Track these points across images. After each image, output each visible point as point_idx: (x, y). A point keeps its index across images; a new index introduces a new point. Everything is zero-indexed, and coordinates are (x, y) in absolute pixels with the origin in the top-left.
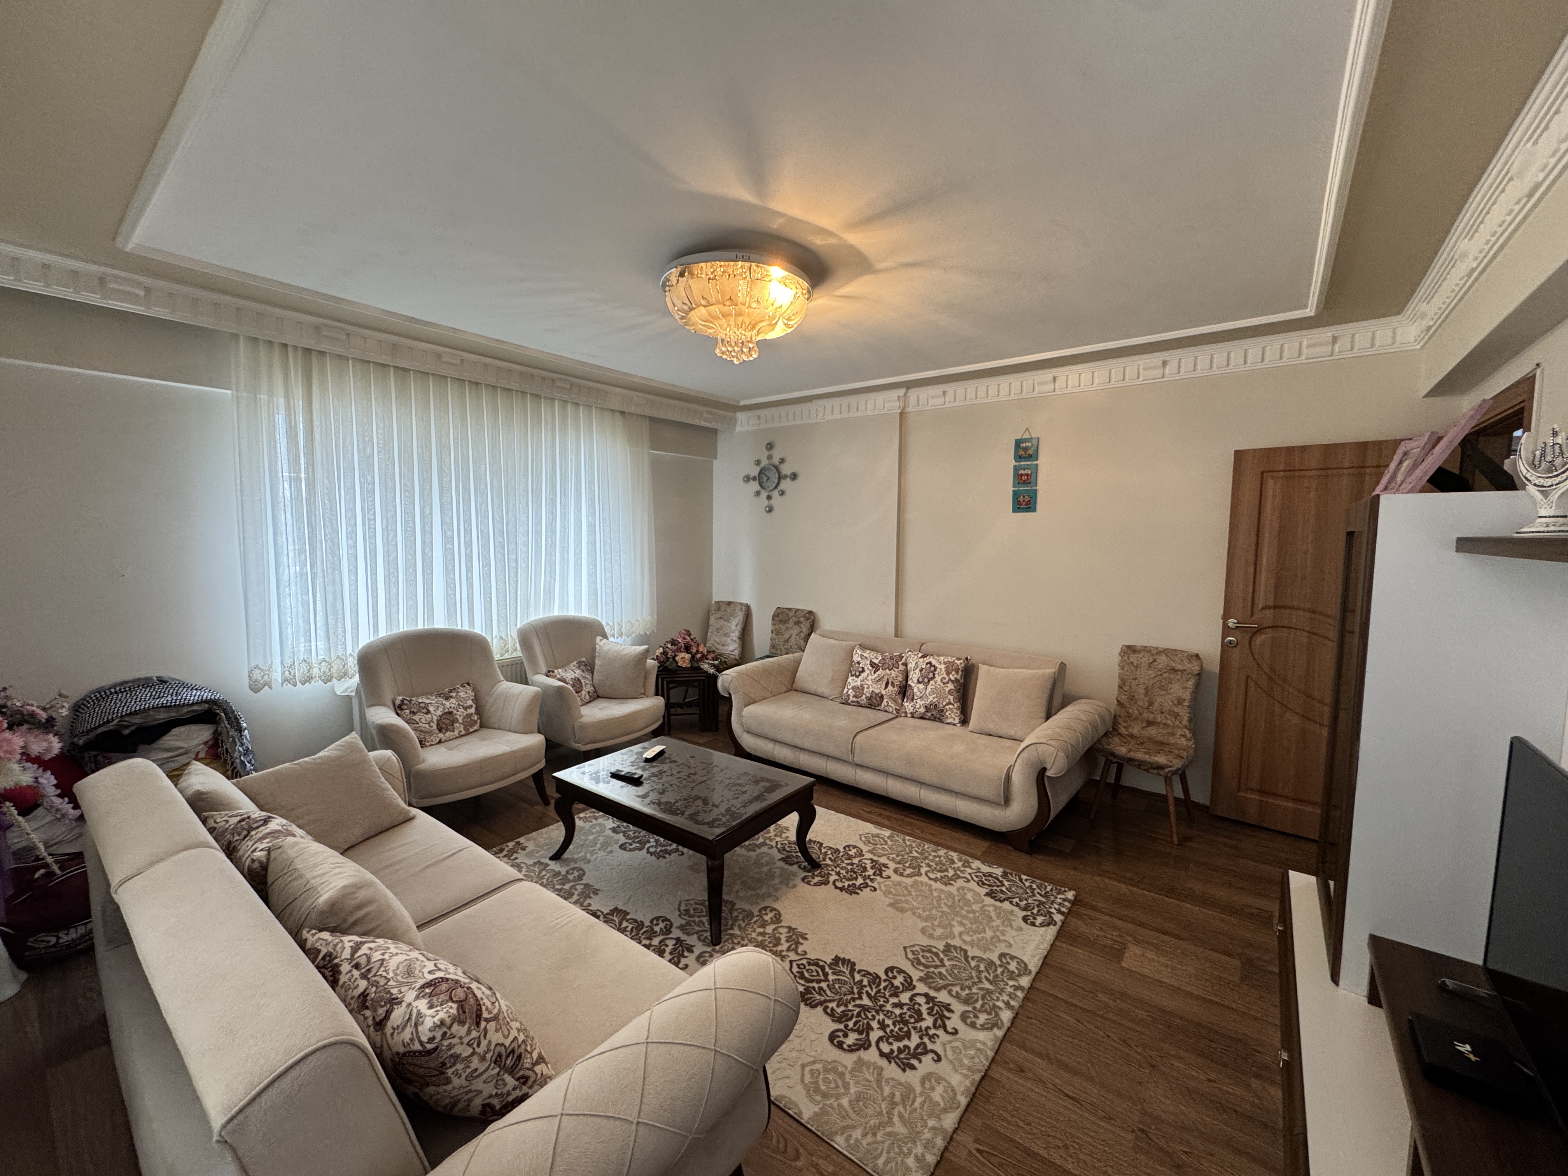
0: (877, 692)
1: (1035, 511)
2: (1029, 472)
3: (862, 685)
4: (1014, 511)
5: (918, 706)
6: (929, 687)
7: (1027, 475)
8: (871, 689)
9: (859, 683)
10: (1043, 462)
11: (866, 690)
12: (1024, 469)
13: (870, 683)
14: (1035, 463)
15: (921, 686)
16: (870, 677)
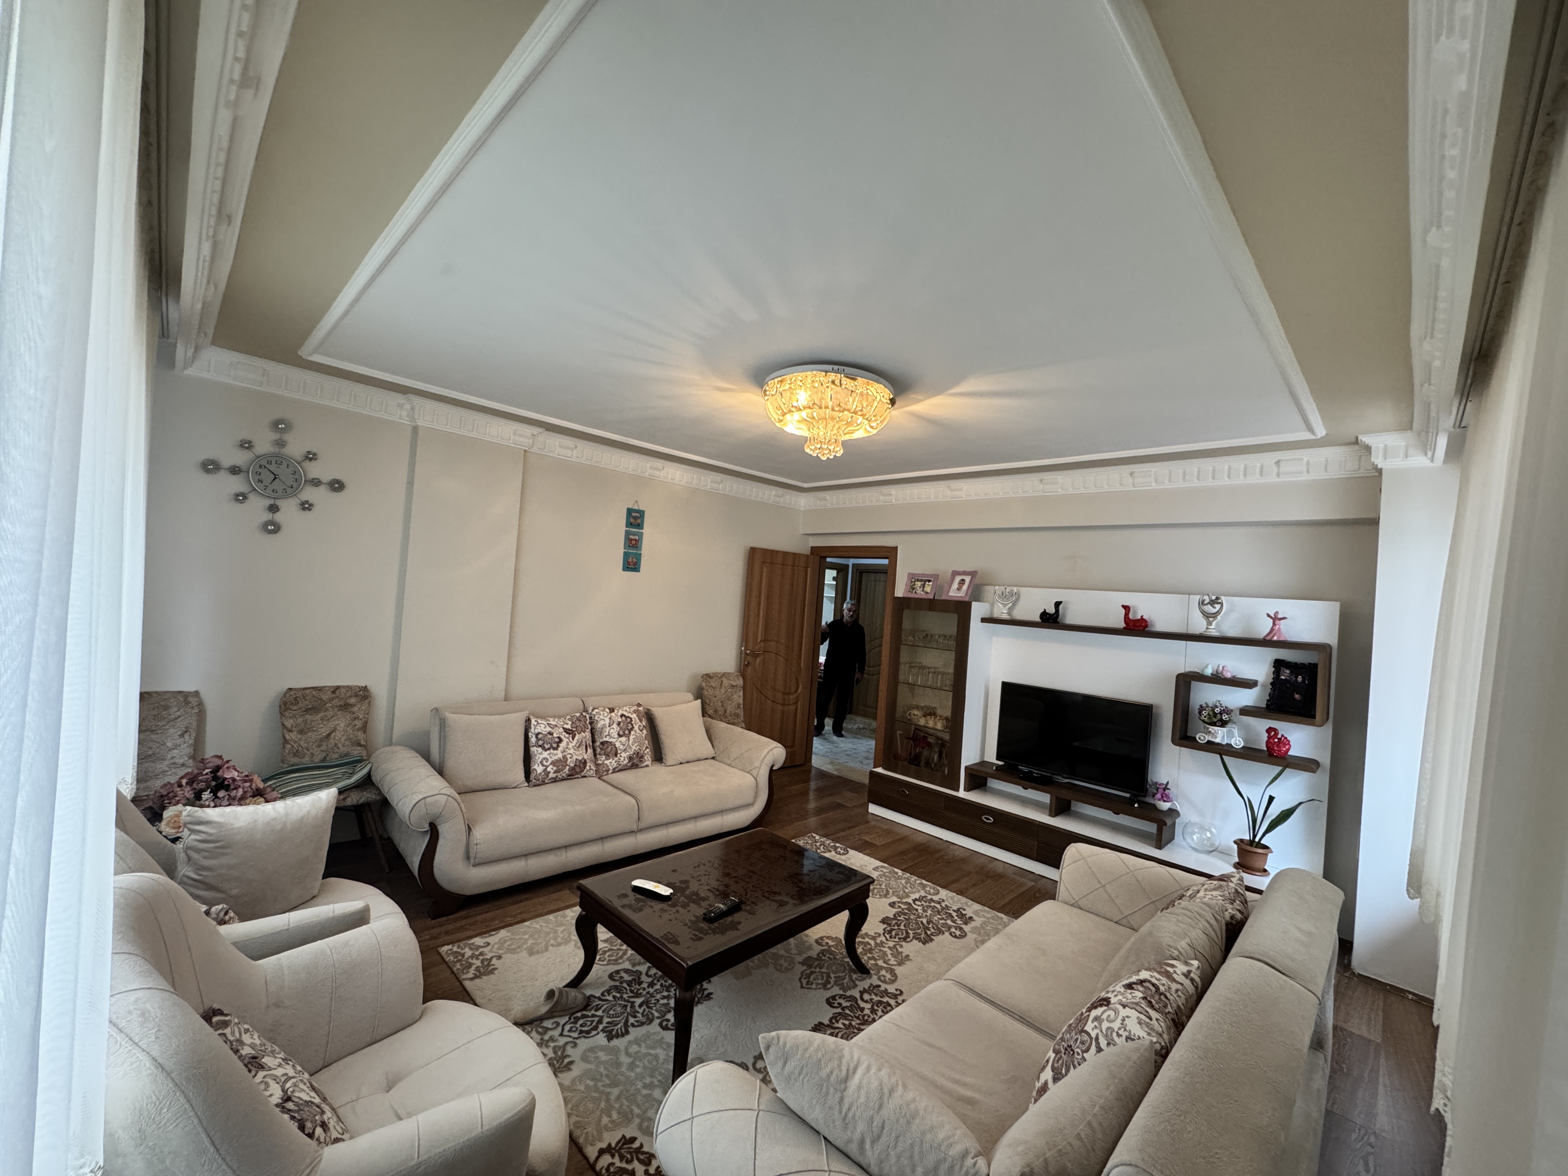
0: (580, 758)
1: (639, 571)
2: (637, 538)
3: (564, 757)
4: (624, 570)
5: (622, 759)
6: (631, 737)
7: (636, 540)
8: (574, 757)
9: (560, 755)
10: (647, 530)
11: (569, 760)
12: (634, 535)
13: (572, 751)
14: (641, 531)
15: (623, 739)
16: (571, 745)
